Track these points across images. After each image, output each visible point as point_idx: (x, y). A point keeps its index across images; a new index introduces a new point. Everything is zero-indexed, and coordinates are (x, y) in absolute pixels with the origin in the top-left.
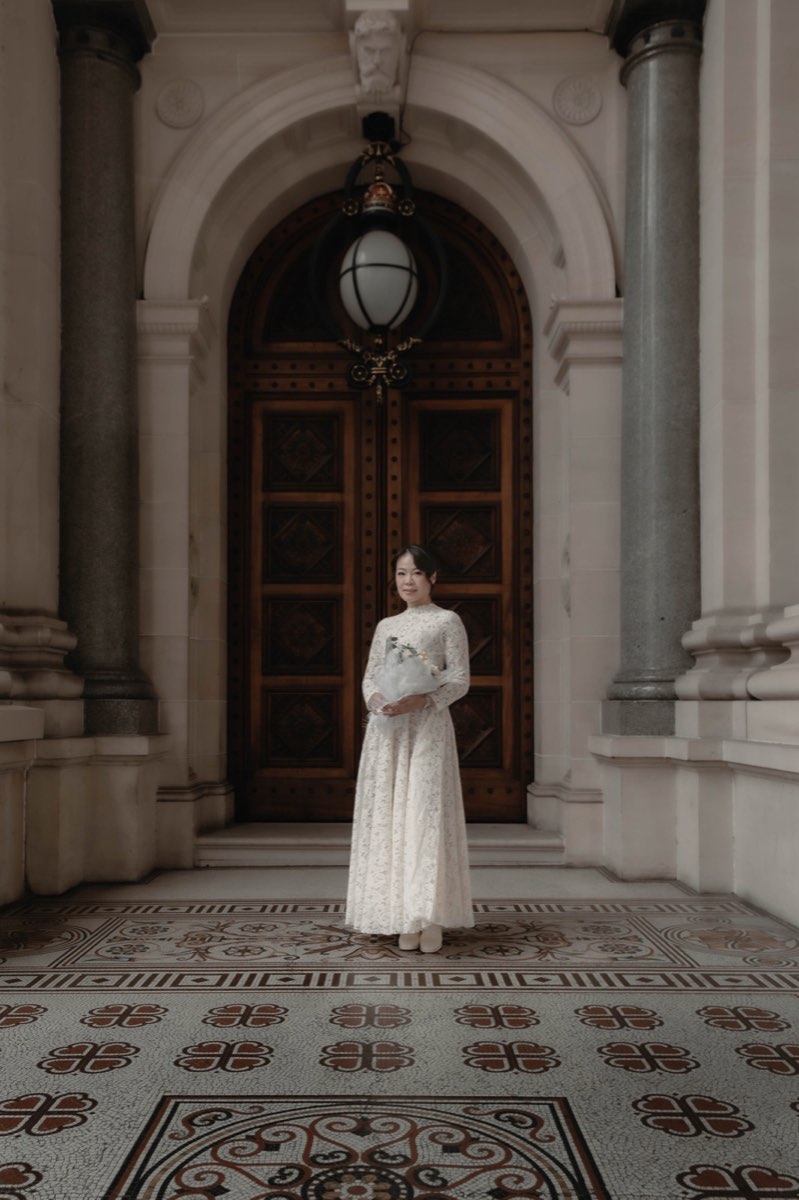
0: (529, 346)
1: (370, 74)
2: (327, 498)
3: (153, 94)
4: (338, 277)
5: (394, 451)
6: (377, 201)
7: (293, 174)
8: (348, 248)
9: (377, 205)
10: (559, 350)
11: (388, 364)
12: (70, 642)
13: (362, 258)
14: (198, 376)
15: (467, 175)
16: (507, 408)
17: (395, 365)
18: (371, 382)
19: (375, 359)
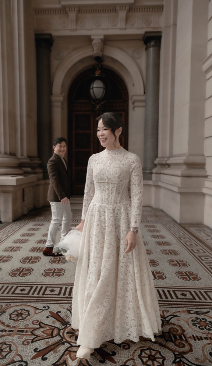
0: (128, 101)
1: (96, 50)
2: (87, 132)
3: (54, 53)
4: (90, 89)
6: (97, 73)
7: (81, 67)
8: (92, 84)
9: (97, 75)
10: (133, 103)
11: (99, 106)
12: (40, 162)
13: (95, 86)
14: (62, 109)
15: (116, 67)
16: (123, 113)
17: (101, 107)
18: (96, 110)
19: (97, 105)
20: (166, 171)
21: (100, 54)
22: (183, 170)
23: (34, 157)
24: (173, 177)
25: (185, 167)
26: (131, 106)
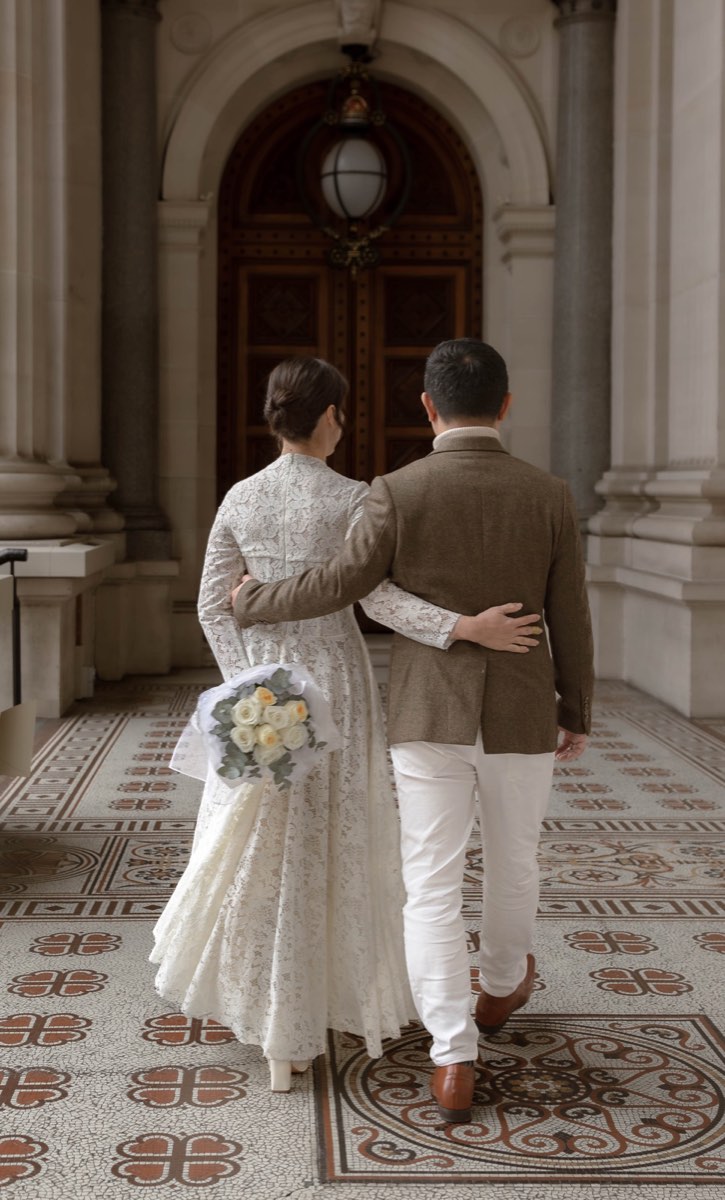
0: (480, 221)
1: (351, 23)
4: (319, 177)
5: (363, 311)
6: (354, 112)
8: (329, 151)
9: (354, 117)
10: (506, 237)
11: (361, 249)
13: (343, 164)
14: (203, 256)
15: (428, 85)
16: (460, 274)
17: (367, 250)
18: (347, 263)
19: (350, 244)
20: (641, 526)
21: (366, 37)
22: (700, 519)
23: (91, 465)
24: (668, 547)
25: (707, 508)
26: (493, 248)
